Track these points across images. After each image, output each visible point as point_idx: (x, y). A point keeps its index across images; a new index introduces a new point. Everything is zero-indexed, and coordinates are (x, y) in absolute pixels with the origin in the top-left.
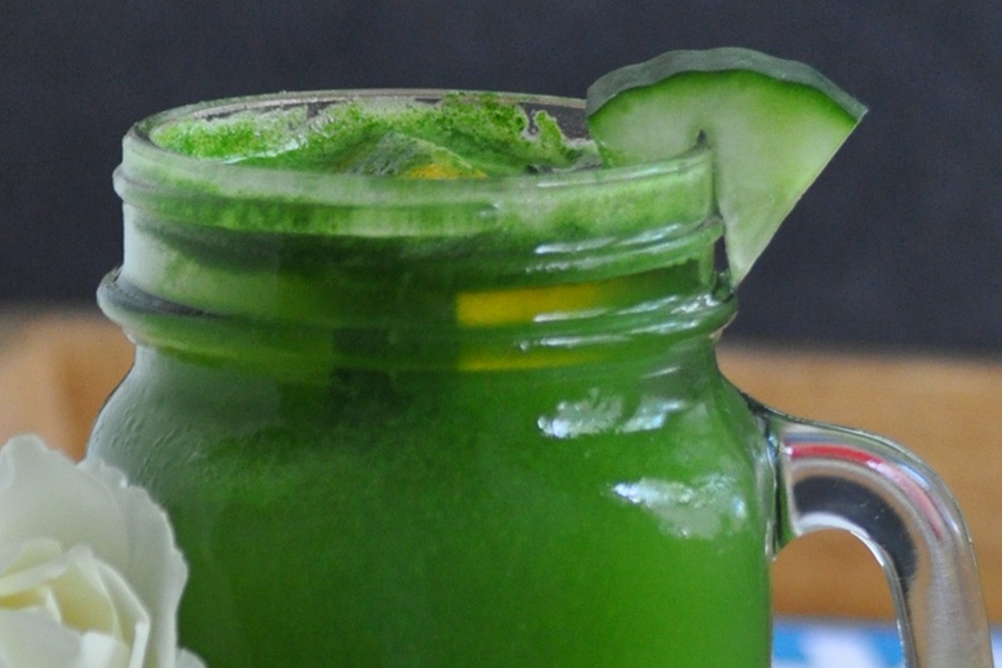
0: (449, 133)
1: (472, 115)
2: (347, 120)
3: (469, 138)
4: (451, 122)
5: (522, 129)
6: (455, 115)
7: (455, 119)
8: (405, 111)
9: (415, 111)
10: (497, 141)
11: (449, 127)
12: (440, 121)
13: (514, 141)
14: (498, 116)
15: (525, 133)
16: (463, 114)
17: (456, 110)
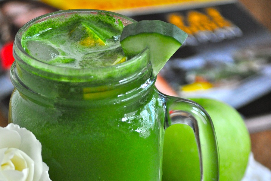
0: (98, 21)
1: (104, 17)
2: (75, 17)
3: (102, 22)
4: (99, 18)
5: (115, 22)
6: (100, 17)
7: (100, 18)
8: (88, 15)
9: (91, 15)
10: (109, 23)
11: (98, 19)
12: (97, 18)
13: (113, 24)
14: (109, 18)
15: (115, 23)
16: (102, 17)
17: (100, 16)
